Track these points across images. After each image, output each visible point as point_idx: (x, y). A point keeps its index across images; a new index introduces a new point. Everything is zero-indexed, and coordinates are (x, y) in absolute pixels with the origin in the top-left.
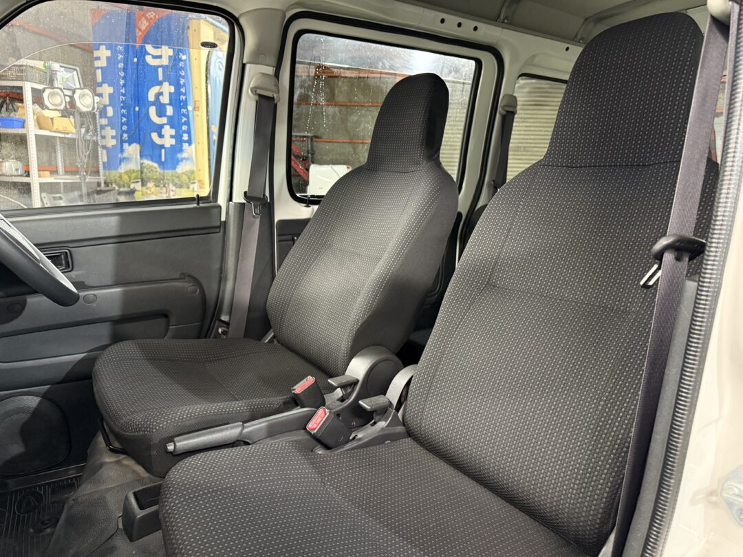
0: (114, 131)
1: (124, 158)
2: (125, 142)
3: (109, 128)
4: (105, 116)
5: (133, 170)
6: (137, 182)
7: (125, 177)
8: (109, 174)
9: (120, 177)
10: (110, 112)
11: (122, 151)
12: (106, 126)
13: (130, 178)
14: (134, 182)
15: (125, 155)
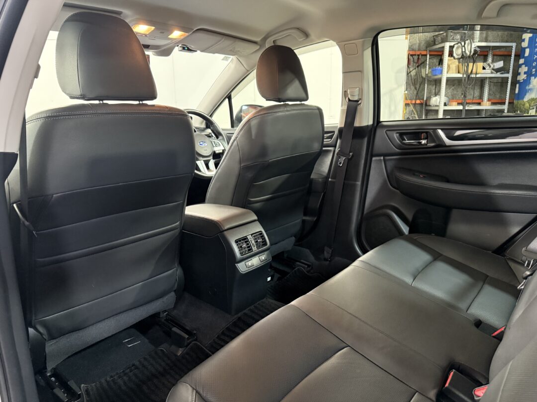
0: (527, 68)
1: (530, 89)
2: (533, 75)
3: (524, 66)
4: (524, 57)
5: (533, 99)
6: (533, 108)
7: (527, 105)
8: (518, 103)
9: (524, 105)
10: (527, 52)
11: (530, 83)
12: (522, 64)
13: (530, 105)
14: (531, 109)
15: (531, 86)
